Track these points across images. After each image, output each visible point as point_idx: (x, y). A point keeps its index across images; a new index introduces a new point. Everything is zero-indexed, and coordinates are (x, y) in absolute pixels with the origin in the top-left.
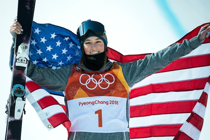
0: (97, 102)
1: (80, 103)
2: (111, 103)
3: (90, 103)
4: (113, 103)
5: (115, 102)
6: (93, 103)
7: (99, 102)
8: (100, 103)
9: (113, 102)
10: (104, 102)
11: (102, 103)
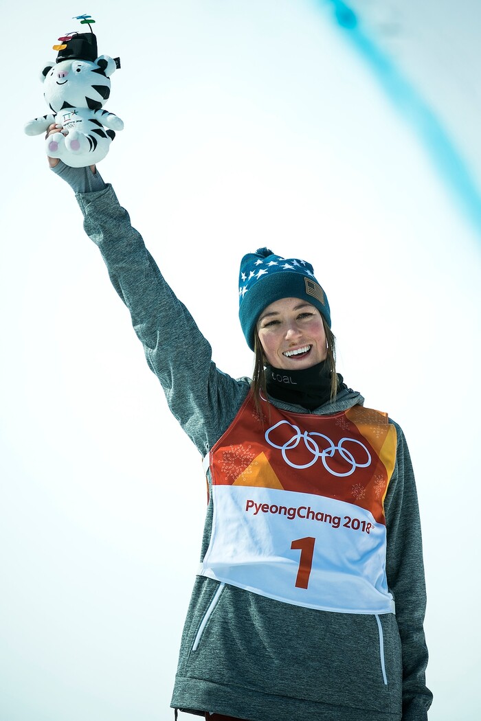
0: (303, 512)
1: (250, 504)
2: (350, 524)
3: (283, 510)
4: (356, 526)
5: (361, 525)
6: (292, 512)
7: (311, 515)
8: (315, 516)
9: (356, 523)
10: (328, 518)
11: (321, 520)
